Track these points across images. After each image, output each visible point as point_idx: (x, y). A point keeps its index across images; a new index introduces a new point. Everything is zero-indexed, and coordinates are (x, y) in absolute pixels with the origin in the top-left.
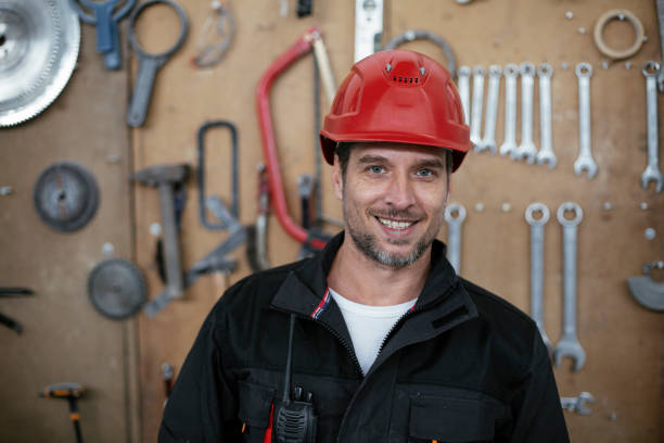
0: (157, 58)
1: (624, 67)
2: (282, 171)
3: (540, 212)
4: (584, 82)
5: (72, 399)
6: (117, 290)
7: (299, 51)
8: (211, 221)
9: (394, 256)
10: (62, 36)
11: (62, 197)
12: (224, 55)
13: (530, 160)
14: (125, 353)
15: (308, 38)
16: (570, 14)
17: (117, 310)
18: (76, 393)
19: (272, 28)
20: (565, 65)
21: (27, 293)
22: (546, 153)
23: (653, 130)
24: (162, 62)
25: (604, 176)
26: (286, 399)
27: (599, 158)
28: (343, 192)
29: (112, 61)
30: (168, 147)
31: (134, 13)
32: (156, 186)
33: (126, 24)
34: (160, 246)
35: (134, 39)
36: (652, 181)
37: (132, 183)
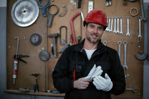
0: (53, 15)
1: (135, 18)
2: (75, 35)
3: (120, 42)
4: (128, 20)
5: (36, 75)
6: (45, 56)
7: (78, 14)
8: (62, 44)
9: (93, 41)
10: (36, 11)
11: (35, 39)
12: (65, 15)
13: (118, 33)
14: (46, 67)
15: (80, 12)
16: (126, 8)
17: (45, 60)
18: (37, 74)
19: (73, 10)
20: (125, 17)
21: (28, 56)
22: (121, 32)
23: (140, 28)
24: (54, 15)
25: (131, 36)
26: (77, 65)
27: (131, 33)
28: (86, 31)
29: (45, 15)
30: (54, 30)
31: (49, 7)
32: (52, 37)
33: (47, 9)
34: (53, 48)
35: (49, 12)
36: (140, 37)
37: (48, 37)
